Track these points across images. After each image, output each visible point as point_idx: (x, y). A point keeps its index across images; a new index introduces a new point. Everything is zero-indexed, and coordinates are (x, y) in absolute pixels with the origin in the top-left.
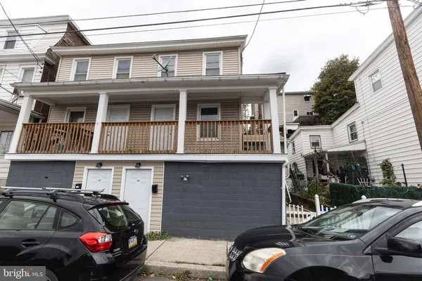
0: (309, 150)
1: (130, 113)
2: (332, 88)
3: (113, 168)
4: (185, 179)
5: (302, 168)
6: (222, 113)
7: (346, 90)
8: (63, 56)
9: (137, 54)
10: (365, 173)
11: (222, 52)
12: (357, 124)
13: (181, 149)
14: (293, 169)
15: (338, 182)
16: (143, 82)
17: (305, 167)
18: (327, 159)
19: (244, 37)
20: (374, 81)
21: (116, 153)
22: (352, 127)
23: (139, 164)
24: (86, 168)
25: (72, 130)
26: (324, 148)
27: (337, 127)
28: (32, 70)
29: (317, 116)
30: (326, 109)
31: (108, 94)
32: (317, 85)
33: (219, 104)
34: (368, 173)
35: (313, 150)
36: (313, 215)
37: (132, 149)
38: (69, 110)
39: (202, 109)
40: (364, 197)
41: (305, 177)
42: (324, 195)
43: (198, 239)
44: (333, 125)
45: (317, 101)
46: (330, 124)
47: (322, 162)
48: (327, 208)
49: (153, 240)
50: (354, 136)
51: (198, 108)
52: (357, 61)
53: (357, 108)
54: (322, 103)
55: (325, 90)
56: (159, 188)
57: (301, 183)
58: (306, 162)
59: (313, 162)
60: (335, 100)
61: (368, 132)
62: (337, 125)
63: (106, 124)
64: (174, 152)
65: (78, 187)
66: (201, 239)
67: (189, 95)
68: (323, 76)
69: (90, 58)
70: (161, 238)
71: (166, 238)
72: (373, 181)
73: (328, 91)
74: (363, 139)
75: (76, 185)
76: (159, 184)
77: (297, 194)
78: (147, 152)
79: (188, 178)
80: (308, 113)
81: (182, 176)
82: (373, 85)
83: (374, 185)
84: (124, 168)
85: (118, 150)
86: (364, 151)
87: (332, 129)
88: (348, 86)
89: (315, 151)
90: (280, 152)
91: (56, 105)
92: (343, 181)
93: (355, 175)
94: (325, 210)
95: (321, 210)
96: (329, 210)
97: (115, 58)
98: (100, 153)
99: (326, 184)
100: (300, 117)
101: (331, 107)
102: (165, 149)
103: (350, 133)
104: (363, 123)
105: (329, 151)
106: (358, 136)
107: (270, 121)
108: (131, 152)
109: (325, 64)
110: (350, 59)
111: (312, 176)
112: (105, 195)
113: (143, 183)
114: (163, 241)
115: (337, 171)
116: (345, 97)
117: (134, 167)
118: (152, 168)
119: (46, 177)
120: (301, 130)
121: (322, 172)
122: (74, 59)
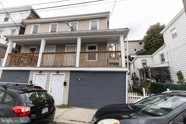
0: (141, 67)
1: (56, 48)
2: (153, 38)
3: (46, 74)
4: (79, 79)
5: (138, 75)
6: (98, 48)
7: (159, 39)
8: (28, 24)
9: (60, 22)
10: (169, 77)
11: (98, 20)
12: (165, 54)
13: (77, 65)
14: (134, 75)
15: (155, 82)
16: (60, 34)
17: (139, 74)
18: (150, 70)
19: (109, 13)
20: (173, 34)
21: (48, 67)
22: (162, 55)
23: (58, 72)
24: (35, 73)
25: (29, 56)
26: (148, 66)
27: (155, 56)
28: (15, 30)
29: (145, 51)
30: (150, 48)
31: (45, 40)
32: (145, 37)
33: (97, 44)
34: (170, 78)
35: (143, 67)
36: (142, 98)
37: (55, 65)
38: (29, 48)
39: (89, 46)
40: (168, 89)
41: (140, 79)
42: (148, 88)
43: (85, 108)
44: (153, 55)
45: (145, 44)
46: (151, 54)
47: (147, 72)
48: (149, 95)
49: (63, 108)
50: (163, 60)
51: (87, 46)
52: (165, 25)
53: (165, 47)
54: (148, 45)
55: (149, 39)
56: (67, 83)
57: (137, 82)
58: (140, 72)
59: (143, 72)
60: (154, 43)
61: (170, 58)
62: (155, 55)
63: (44, 53)
64: (74, 67)
65: (30, 82)
66: (86, 108)
67: (82, 40)
68: (148, 32)
69: (39, 24)
70: (67, 107)
71: (69, 107)
72: (173, 81)
73: (151, 39)
74: (167, 61)
75: (30, 81)
76: (67, 81)
77: (135, 87)
78: (62, 66)
79: (81, 79)
80: (141, 50)
81: (78, 78)
82: (173, 35)
83: (174, 84)
84: (52, 74)
85: (49, 65)
86: (168, 67)
87: (152, 57)
88: (160, 37)
89: (144, 67)
90: (125, 67)
91: (24, 45)
92: (158, 81)
93: (163, 78)
94: (148, 95)
95: (146, 96)
96: (150, 95)
97: (50, 24)
98: (41, 67)
99: (149, 83)
100: (137, 52)
101: (152, 46)
102: (70, 65)
103: (161, 58)
104: (167, 53)
105: (150, 67)
106: (165, 60)
107: (120, 52)
108: (55, 66)
109: (149, 27)
110: (161, 24)
111: (143, 79)
112: (36, 86)
113: (60, 81)
114: (68, 109)
115: (155, 77)
116: (159, 42)
117: (56, 74)
118: (64, 74)
119: (17, 78)
120: (137, 57)
121: (147, 77)
122: (32, 25)
